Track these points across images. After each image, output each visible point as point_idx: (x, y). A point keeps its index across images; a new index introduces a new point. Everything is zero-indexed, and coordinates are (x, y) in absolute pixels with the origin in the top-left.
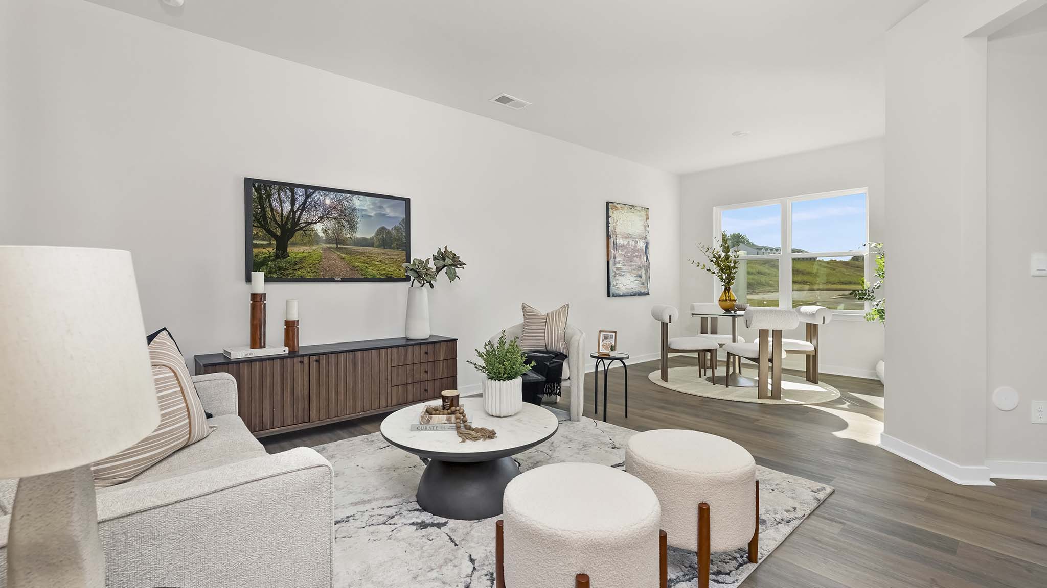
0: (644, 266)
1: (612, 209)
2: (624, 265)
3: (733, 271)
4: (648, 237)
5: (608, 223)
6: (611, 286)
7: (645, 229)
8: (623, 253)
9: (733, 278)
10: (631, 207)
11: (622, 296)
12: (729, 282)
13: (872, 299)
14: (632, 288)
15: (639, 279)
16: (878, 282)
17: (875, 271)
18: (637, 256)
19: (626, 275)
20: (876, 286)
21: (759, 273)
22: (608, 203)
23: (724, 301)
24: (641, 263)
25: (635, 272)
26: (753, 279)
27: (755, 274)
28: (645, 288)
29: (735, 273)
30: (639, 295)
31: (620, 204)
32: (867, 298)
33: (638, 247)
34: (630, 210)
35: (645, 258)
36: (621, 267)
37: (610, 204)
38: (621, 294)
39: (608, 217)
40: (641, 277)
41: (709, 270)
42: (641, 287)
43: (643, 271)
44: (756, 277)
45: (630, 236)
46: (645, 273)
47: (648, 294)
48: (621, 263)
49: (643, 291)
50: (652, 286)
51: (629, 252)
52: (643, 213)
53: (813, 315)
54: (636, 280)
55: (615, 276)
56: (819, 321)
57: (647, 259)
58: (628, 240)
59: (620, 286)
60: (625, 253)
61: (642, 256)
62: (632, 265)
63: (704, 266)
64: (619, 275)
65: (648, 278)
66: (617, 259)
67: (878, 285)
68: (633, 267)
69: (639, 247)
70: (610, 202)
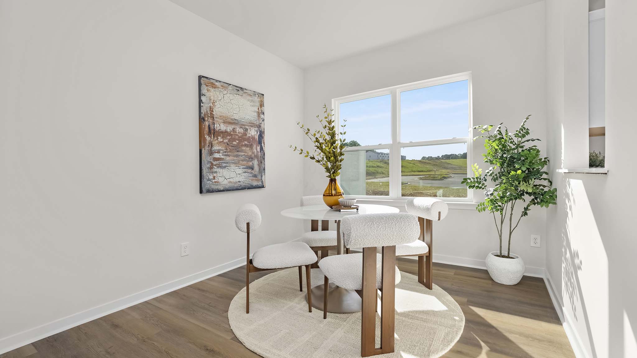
0: (256, 156)
1: (207, 86)
2: (226, 155)
3: (339, 158)
4: (262, 125)
5: (200, 101)
6: (205, 181)
7: (259, 116)
8: (226, 141)
9: (339, 168)
10: (238, 89)
11: (223, 191)
12: (334, 173)
13: (483, 187)
14: (240, 182)
15: (250, 171)
16: (490, 169)
17: (484, 156)
18: (246, 145)
19: (229, 166)
20: (488, 172)
21: (378, 166)
22: (200, 77)
23: (329, 196)
24: (253, 153)
25: (245, 163)
26: (375, 170)
27: (376, 167)
28: (258, 180)
29: (341, 161)
30: (249, 188)
31: (220, 81)
32: (478, 187)
33: (248, 135)
34: (236, 92)
35: (259, 148)
36: (223, 157)
37: (202, 79)
38: (222, 189)
39: (200, 95)
40: (253, 169)
41: (313, 158)
42: (252, 180)
43: (256, 162)
44: (376, 169)
45: (236, 122)
46: (258, 165)
47: (263, 187)
48: (221, 152)
49: (255, 183)
50: (268, 178)
51: (234, 140)
52: (257, 99)
53: (428, 210)
54: (245, 172)
55: (211, 168)
56: (433, 217)
57: (262, 149)
58: (233, 126)
59: (221, 180)
60: (229, 141)
61: (255, 146)
62: (239, 156)
63: (308, 153)
64: (218, 167)
65: (262, 170)
66: (216, 148)
67: (491, 172)
68: (241, 158)
69: (250, 135)
70: (203, 77)
